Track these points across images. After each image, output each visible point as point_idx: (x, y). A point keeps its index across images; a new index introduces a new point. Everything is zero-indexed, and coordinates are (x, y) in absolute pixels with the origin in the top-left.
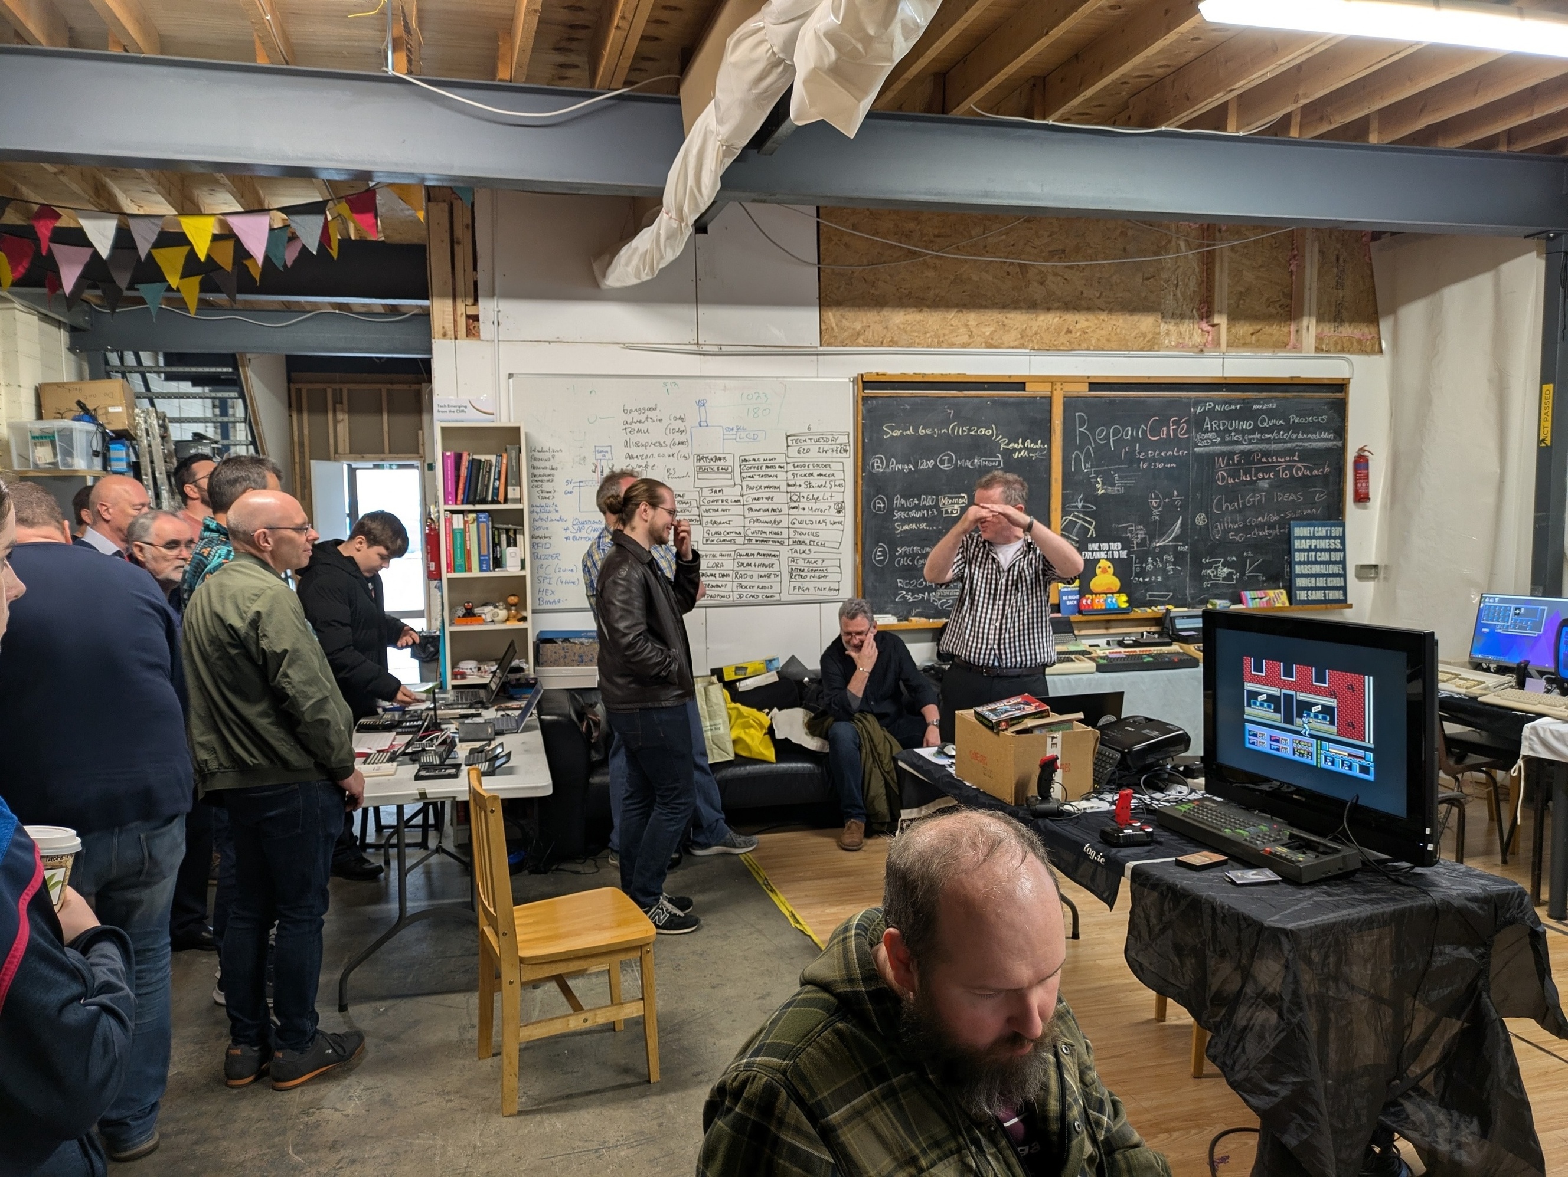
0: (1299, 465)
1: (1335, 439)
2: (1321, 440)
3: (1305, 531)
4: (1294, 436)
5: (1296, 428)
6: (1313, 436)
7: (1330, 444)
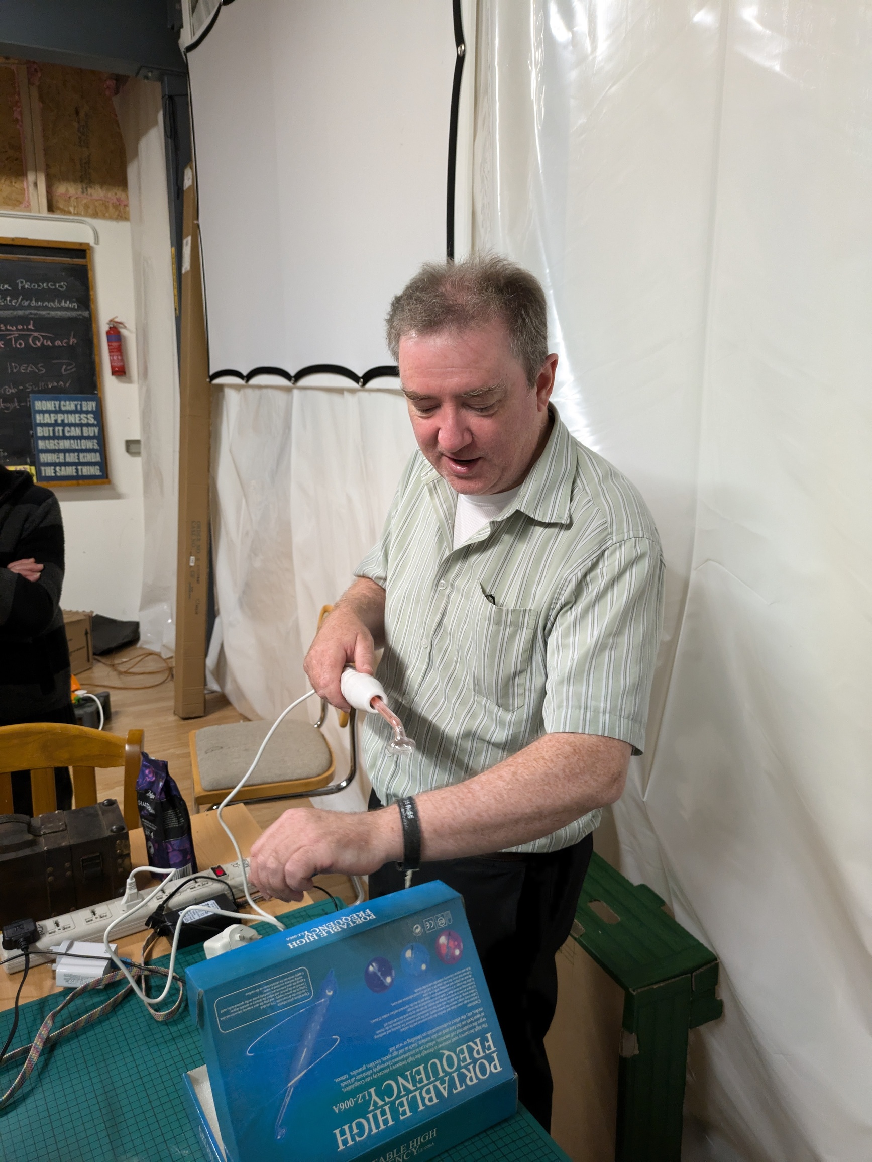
0: (36, 334)
1: (79, 309)
2: (62, 310)
3: (49, 405)
4: (26, 303)
5: (28, 294)
6: (51, 304)
7: (74, 314)
